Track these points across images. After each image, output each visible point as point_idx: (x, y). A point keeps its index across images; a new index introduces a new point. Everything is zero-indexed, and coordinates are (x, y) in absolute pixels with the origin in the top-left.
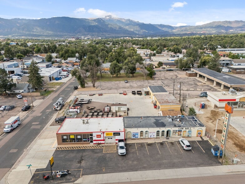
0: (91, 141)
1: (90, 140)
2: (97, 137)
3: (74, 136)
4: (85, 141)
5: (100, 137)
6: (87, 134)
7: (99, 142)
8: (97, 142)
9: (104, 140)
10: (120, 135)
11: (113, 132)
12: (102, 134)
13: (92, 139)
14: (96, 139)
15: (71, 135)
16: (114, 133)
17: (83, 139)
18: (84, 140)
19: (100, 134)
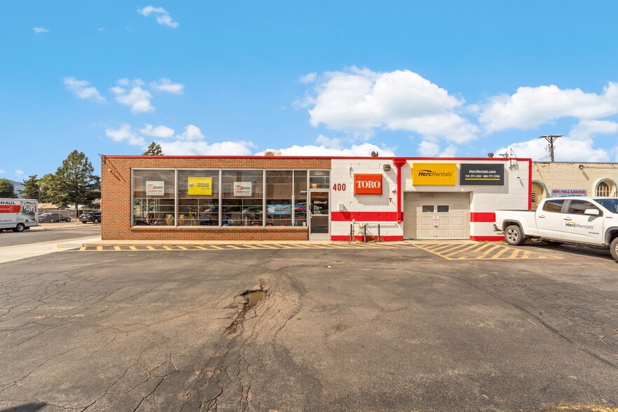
0: (313, 220)
1: (309, 215)
2: (359, 192)
3: (209, 181)
4: (274, 219)
5: (379, 192)
6: (294, 167)
7: (373, 228)
8: (358, 227)
9: (399, 216)
10: (501, 182)
11: (458, 163)
12: (387, 168)
13: (325, 208)
14: (350, 209)
15: (193, 173)
16: (465, 169)
17: (269, 202)
18: (272, 209)
19: (381, 171)
